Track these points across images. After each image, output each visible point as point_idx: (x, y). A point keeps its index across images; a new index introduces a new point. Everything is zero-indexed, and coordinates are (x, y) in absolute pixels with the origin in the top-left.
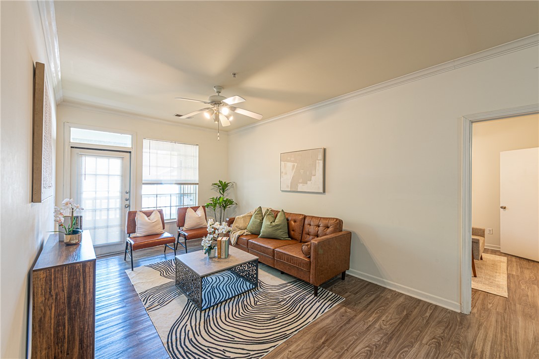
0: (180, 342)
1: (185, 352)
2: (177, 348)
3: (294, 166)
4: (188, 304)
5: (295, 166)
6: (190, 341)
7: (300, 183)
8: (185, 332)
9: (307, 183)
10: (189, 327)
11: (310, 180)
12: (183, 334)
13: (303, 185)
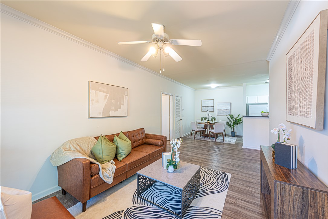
0: (221, 186)
1: (223, 182)
2: (225, 185)
3: (106, 96)
4: (198, 197)
5: (108, 97)
6: (218, 183)
7: (112, 110)
8: (216, 187)
9: (117, 110)
10: (213, 187)
11: (120, 108)
12: (218, 187)
13: (114, 112)
